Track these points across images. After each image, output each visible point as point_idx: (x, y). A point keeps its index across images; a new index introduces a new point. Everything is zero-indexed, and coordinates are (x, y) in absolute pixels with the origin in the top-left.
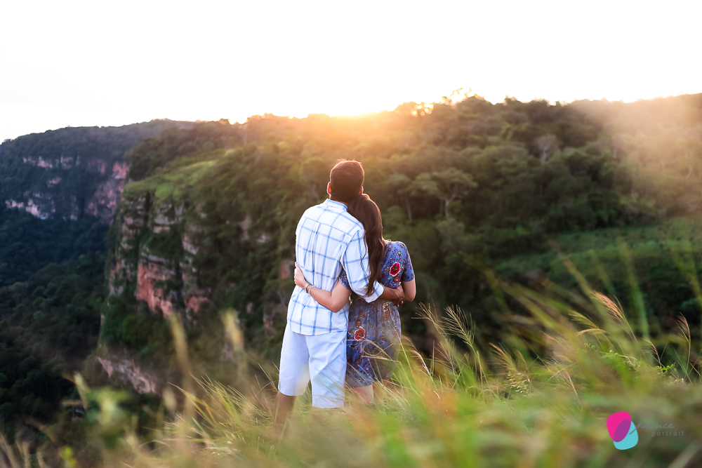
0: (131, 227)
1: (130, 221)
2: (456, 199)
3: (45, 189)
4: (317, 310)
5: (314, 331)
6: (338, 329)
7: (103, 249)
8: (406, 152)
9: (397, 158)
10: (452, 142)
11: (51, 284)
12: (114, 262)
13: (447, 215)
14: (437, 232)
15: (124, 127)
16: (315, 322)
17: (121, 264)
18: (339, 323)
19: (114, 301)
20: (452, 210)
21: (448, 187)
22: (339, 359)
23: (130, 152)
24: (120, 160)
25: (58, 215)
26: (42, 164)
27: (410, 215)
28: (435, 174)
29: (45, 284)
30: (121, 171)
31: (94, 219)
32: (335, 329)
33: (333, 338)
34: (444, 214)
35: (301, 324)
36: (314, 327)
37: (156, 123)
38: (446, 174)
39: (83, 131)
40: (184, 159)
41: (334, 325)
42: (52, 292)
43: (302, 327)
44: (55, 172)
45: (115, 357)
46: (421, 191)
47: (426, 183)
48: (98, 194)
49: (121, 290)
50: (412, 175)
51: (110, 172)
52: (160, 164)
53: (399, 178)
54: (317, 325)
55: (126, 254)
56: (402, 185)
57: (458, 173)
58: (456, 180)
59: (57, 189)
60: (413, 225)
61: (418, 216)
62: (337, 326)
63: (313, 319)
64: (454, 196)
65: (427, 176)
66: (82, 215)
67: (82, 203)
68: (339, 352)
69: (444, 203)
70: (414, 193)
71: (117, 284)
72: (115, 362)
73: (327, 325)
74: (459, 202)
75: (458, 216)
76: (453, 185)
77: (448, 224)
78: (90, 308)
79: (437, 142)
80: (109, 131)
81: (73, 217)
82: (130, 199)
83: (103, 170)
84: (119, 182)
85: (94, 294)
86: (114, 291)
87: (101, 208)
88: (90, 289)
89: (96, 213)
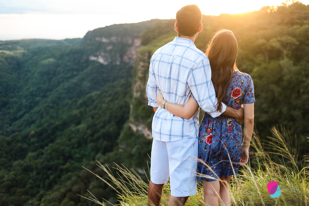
0: (143, 67)
1: (142, 64)
2: (289, 50)
3: (105, 51)
4: (172, 122)
5: (170, 139)
6: (189, 136)
7: (131, 76)
8: (265, 29)
9: (261, 32)
10: (287, 24)
11: (109, 92)
12: (136, 82)
13: (285, 57)
14: (280, 66)
15: (139, 23)
16: (171, 131)
17: (139, 83)
18: (190, 132)
19: (136, 99)
20: (287, 55)
21: (285, 45)
22: (190, 159)
23: (141, 34)
24: (137, 37)
25: (111, 62)
26: (104, 40)
27: (267, 58)
28: (279, 38)
29: (107, 92)
30: (138, 42)
31: (127, 64)
32: (186, 136)
33: (184, 142)
34: (283, 57)
35: (160, 134)
36: (170, 135)
37: (152, 21)
38: (284, 38)
39: (121, 25)
40: (165, 36)
41: (186, 133)
42: (110, 95)
43: (162, 135)
44: (110, 43)
45: (137, 123)
46: (272, 47)
47: (275, 43)
48: (128, 53)
49: (139, 94)
50: (268, 40)
51: (133, 43)
52: (154, 38)
53: (261, 41)
54: (172, 134)
55: (141, 79)
56: (263, 44)
57: (290, 38)
58: (289, 41)
59: (111, 51)
60: (269, 63)
61: (271, 58)
62: (188, 134)
63: (169, 128)
64: (288, 48)
65: (275, 40)
66: (122, 62)
67: (122, 57)
68: (189, 154)
69: (283, 52)
70: (269, 48)
71: (137, 92)
72: (137, 126)
73: (180, 133)
74: (290, 52)
75: (290, 58)
76: (287, 44)
77: (285, 62)
78: (126, 102)
79: (280, 24)
80: (132, 25)
81: (118, 63)
82: (142, 54)
83: (130, 42)
84: (137, 47)
85: (128, 96)
86: (136, 95)
87: (130, 59)
88: (125, 94)
89: (127, 61)
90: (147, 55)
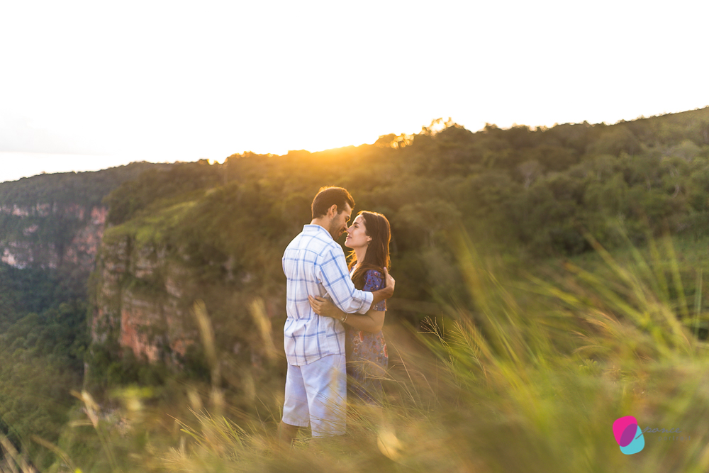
0: (113, 272)
1: (111, 266)
2: (440, 229)
3: (21, 238)
5: (306, 361)
7: (84, 296)
8: (388, 184)
9: (379, 191)
10: (434, 172)
11: (31, 335)
12: (97, 309)
13: (432, 245)
14: (422, 263)
15: (102, 171)
17: (104, 311)
19: (97, 349)
20: (437, 241)
21: (431, 217)
23: (109, 197)
24: (98, 204)
25: (36, 264)
26: (18, 212)
28: (419, 205)
29: (25, 335)
30: (100, 216)
31: (74, 266)
34: (429, 245)
37: (134, 165)
38: (429, 204)
39: (59, 177)
40: (165, 201)
42: (33, 343)
44: (31, 220)
47: (410, 215)
48: (77, 240)
49: (105, 337)
50: (395, 207)
51: (88, 217)
52: (140, 206)
55: (108, 301)
57: (441, 202)
58: (439, 210)
59: (34, 237)
60: (399, 257)
61: (403, 248)
64: (439, 226)
65: (410, 207)
66: (60, 263)
67: (61, 250)
69: (429, 233)
70: (398, 225)
71: (100, 331)
72: (101, 412)
75: (443, 246)
76: (436, 215)
77: (433, 255)
78: (74, 357)
79: (419, 173)
80: (86, 176)
81: (52, 265)
82: (110, 244)
83: (81, 216)
84: (98, 227)
85: (77, 342)
86: (98, 338)
87: (81, 254)
88: (72, 337)
89: (75, 260)
90: (123, 244)
